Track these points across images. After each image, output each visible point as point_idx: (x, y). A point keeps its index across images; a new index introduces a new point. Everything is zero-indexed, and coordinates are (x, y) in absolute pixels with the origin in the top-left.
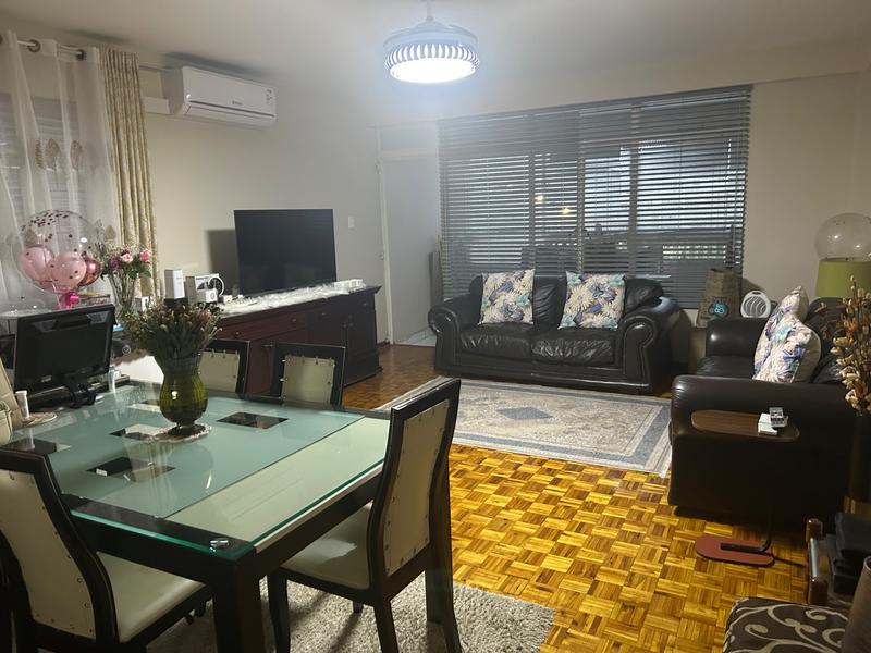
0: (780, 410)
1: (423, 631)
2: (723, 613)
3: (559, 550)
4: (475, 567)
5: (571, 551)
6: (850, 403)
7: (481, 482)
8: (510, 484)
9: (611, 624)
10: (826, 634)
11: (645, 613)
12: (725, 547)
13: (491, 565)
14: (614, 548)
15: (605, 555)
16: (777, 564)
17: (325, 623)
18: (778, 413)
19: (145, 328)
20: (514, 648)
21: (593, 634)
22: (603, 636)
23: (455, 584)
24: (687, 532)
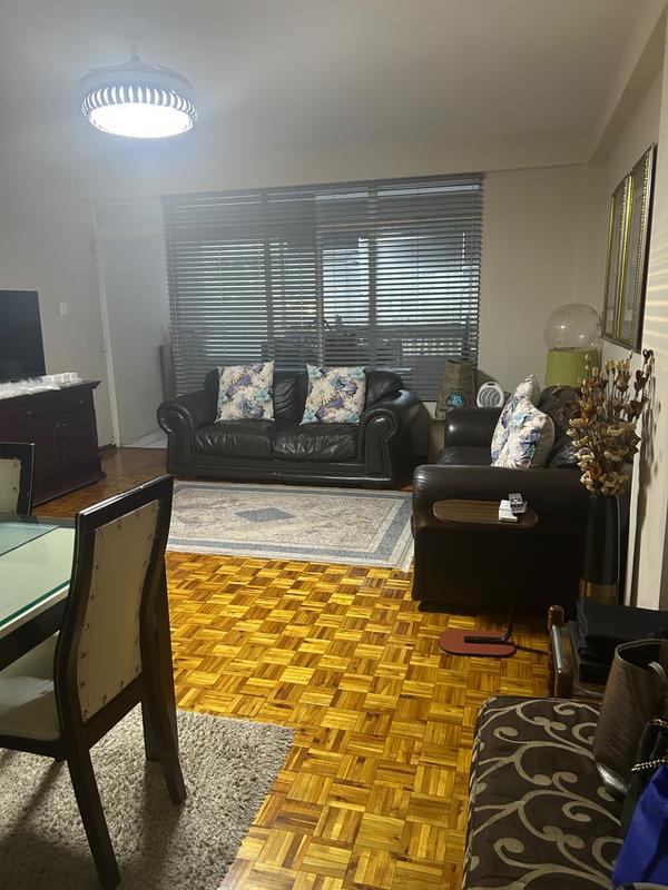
0: (519, 496)
2: (468, 710)
3: (300, 660)
4: (205, 689)
5: (312, 660)
6: (584, 485)
7: (215, 592)
8: (247, 592)
9: (355, 737)
10: (576, 730)
11: (390, 720)
12: (468, 640)
13: (224, 686)
14: (358, 652)
15: (348, 660)
16: (519, 653)
17: (16, 779)
18: (517, 498)
20: (248, 779)
21: (336, 751)
22: (347, 751)
23: (179, 713)
24: (430, 627)
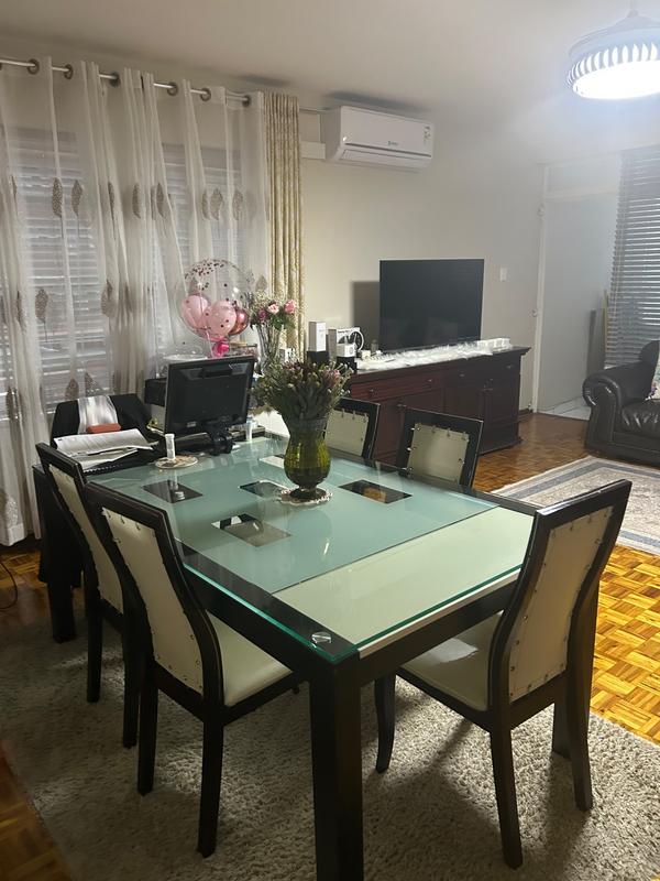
1: (545, 763)
4: (617, 697)
13: (638, 700)
19: (273, 385)
23: (591, 713)
